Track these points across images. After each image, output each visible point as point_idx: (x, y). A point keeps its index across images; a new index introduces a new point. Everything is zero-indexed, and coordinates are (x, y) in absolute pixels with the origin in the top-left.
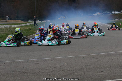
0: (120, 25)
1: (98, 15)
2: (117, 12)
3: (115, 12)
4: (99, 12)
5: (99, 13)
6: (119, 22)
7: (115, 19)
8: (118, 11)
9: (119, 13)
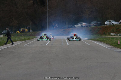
0: (119, 43)
1: (82, 26)
2: (113, 22)
3: (110, 22)
4: (83, 22)
5: (83, 24)
6: (117, 38)
7: (109, 34)
8: (116, 21)
9: (116, 23)
